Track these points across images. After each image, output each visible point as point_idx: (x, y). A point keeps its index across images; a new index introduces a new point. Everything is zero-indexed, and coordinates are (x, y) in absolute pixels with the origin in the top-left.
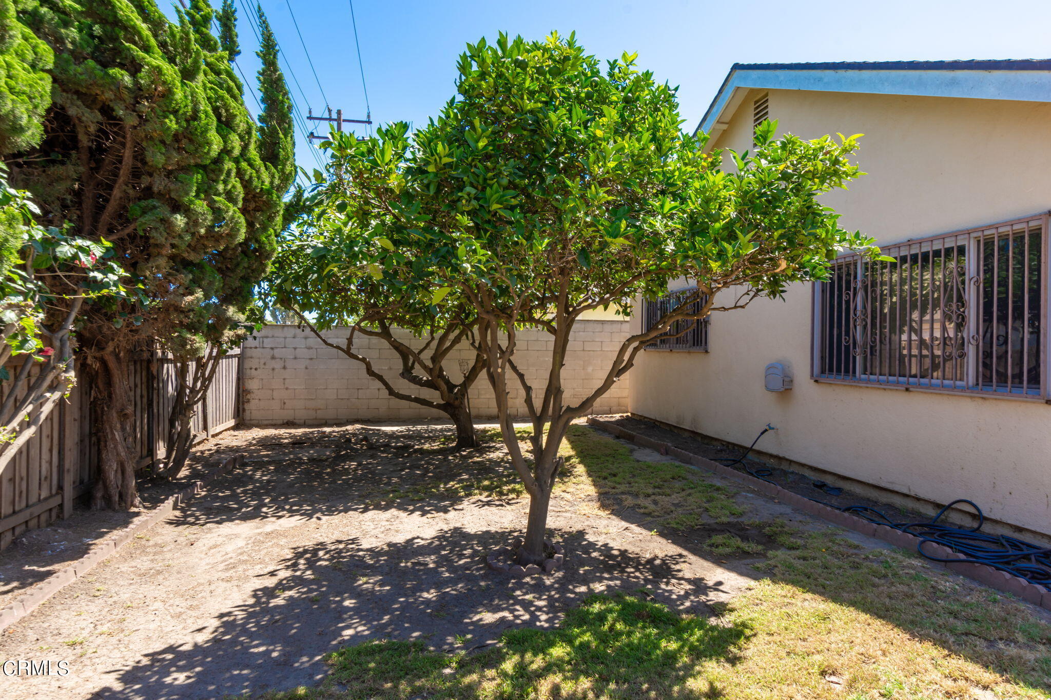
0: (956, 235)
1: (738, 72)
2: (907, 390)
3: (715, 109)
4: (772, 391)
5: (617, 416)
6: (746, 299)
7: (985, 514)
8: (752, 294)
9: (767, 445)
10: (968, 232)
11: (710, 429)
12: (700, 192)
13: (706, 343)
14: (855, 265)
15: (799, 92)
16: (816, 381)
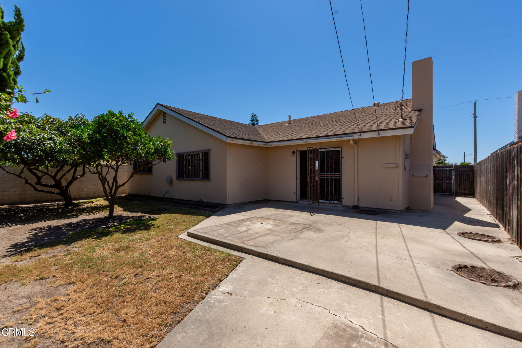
0: (198, 151)
1: (158, 105)
2: (192, 180)
3: (153, 112)
4: (168, 183)
5: (124, 195)
6: (159, 162)
7: (203, 201)
8: (160, 162)
9: (167, 196)
10: (200, 151)
11: (153, 194)
12: (148, 147)
13: (152, 172)
14: (184, 155)
15: (172, 116)
16: (177, 180)
